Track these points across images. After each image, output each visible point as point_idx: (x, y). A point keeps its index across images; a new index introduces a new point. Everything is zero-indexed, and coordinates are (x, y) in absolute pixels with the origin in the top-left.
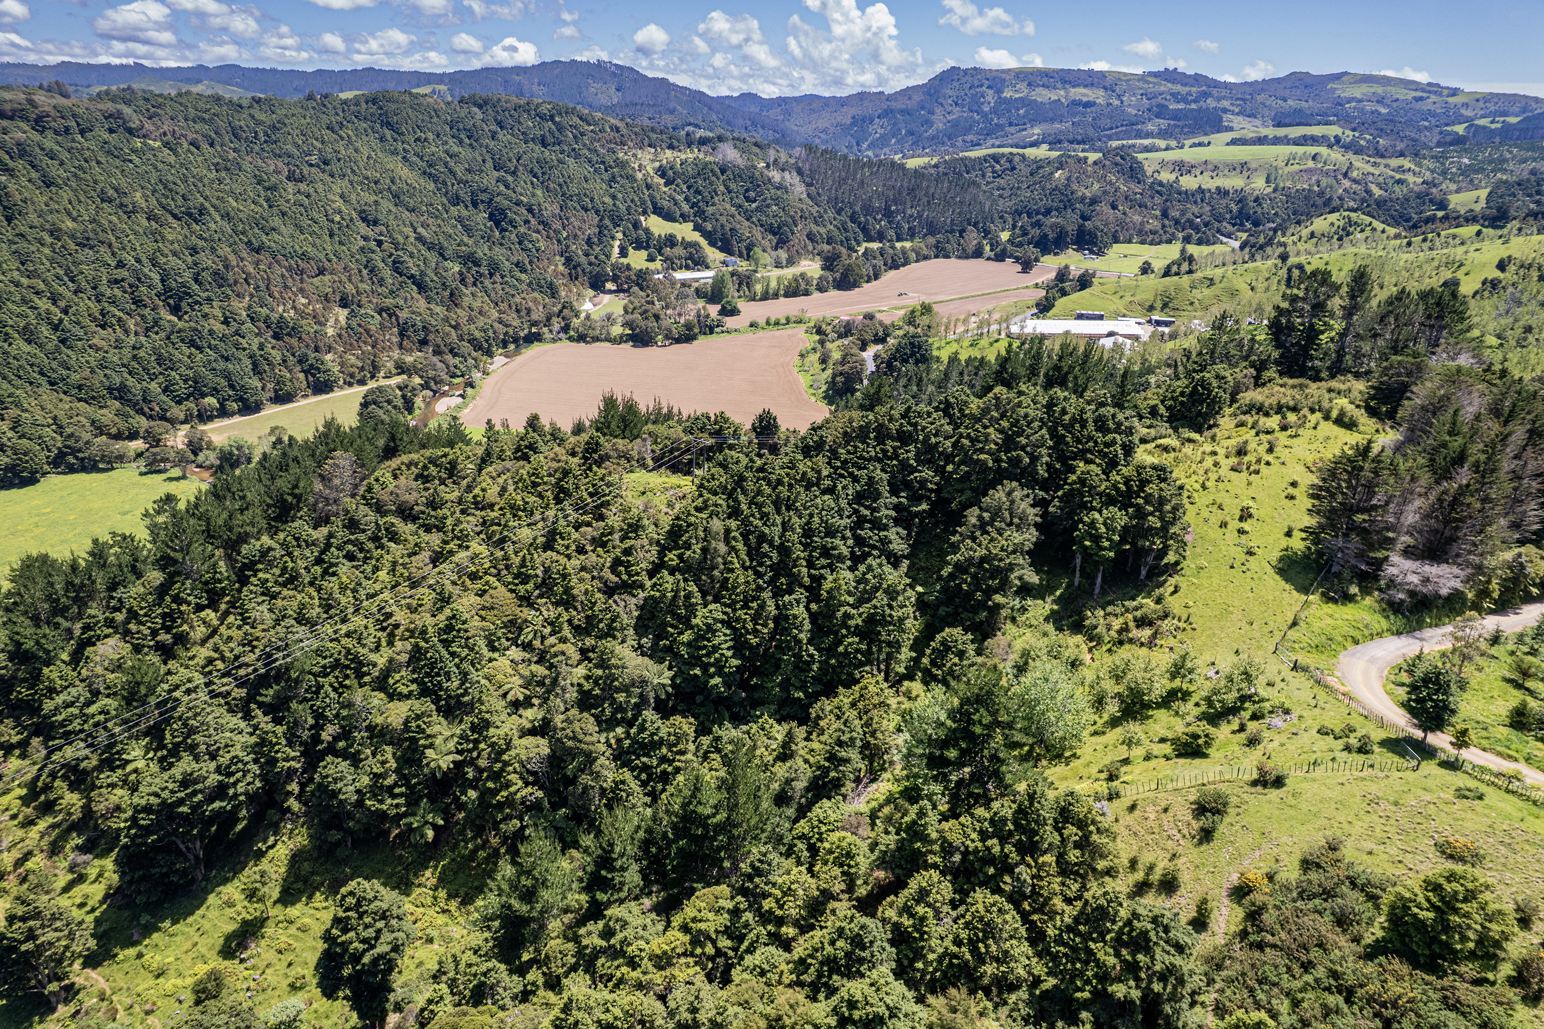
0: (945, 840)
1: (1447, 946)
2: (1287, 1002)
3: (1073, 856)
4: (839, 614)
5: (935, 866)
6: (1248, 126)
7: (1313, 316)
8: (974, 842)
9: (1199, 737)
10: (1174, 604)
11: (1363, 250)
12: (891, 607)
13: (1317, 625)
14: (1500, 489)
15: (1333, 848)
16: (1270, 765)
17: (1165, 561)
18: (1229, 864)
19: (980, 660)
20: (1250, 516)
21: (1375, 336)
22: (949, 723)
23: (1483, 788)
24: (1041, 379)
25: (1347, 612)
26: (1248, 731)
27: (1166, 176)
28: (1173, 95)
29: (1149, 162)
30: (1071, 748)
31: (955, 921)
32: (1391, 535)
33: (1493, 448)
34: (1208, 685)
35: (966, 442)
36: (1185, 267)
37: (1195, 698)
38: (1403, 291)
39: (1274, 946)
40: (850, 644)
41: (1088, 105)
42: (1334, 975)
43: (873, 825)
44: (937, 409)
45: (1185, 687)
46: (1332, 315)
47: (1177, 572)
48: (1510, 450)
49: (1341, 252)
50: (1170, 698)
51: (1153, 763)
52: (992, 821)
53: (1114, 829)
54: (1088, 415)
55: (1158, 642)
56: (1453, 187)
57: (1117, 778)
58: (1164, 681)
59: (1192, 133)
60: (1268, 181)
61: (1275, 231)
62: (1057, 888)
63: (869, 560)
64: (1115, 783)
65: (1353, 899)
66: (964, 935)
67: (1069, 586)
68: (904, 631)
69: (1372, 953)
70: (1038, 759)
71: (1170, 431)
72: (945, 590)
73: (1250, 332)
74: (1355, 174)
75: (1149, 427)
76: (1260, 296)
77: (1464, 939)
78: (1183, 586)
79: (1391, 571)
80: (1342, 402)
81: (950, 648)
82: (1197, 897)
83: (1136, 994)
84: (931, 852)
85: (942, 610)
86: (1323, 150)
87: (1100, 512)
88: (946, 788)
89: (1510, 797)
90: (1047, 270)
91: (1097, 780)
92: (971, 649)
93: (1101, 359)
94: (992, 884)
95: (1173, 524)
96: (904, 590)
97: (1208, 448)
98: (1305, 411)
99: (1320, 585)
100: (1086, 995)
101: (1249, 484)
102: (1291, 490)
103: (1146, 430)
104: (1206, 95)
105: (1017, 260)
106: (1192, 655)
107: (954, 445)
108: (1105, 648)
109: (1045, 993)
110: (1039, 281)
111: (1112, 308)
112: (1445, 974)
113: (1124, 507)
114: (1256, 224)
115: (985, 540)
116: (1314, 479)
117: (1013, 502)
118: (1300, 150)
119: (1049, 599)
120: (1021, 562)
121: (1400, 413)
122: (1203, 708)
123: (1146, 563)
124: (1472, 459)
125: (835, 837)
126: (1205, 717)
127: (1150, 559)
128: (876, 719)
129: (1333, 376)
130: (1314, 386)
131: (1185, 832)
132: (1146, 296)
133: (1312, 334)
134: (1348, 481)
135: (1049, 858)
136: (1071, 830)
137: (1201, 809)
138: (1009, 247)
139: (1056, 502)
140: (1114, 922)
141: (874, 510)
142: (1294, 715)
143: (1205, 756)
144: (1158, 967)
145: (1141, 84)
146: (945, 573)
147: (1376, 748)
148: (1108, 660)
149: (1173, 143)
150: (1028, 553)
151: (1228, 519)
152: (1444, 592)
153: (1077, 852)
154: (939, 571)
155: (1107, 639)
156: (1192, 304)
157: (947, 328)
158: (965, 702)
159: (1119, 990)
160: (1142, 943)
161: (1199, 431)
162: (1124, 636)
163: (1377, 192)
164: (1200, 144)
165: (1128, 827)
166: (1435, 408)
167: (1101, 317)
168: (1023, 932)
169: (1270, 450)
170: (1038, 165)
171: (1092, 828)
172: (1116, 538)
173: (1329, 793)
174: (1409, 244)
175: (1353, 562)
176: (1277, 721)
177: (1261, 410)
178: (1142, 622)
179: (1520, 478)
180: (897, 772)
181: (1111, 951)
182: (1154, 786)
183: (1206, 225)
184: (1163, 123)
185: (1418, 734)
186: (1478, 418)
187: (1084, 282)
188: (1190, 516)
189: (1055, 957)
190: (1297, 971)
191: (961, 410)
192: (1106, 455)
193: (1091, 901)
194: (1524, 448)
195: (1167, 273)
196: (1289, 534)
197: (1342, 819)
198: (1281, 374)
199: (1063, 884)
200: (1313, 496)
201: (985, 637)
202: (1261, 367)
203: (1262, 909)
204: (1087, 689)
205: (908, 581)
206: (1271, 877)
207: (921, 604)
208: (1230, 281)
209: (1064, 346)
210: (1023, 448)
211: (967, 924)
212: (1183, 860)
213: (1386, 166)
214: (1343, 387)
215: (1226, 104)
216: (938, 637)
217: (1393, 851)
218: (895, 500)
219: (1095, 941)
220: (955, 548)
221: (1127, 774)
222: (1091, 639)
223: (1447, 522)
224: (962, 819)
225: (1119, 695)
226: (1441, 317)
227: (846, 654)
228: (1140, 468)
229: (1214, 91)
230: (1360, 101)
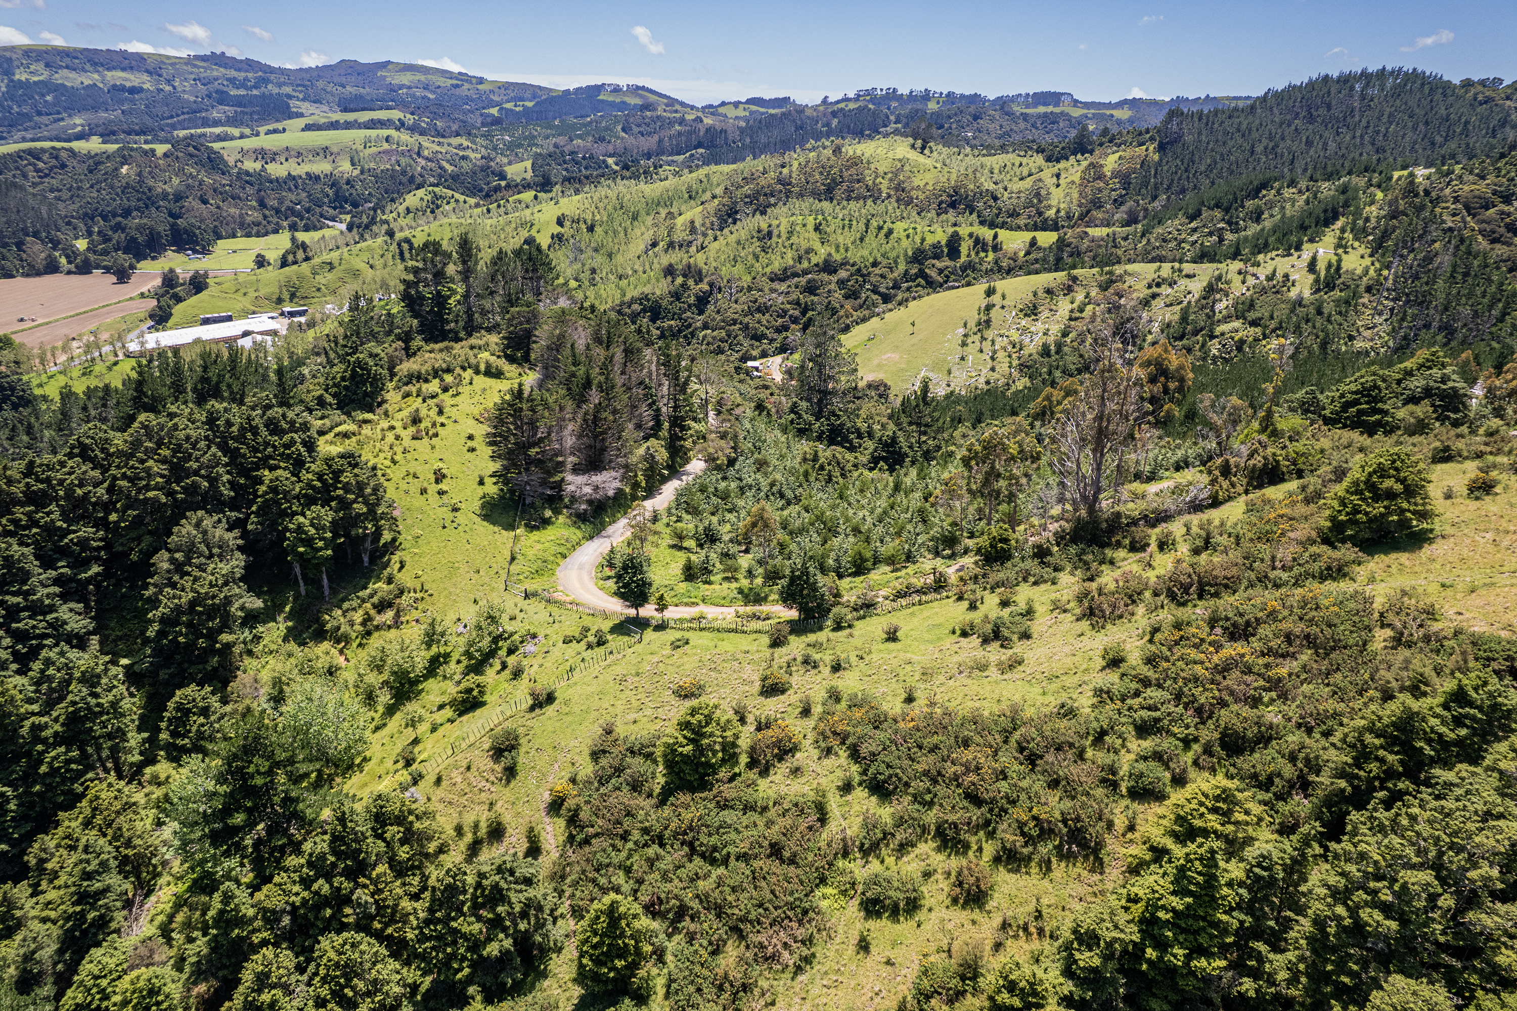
0: (265, 910)
1: (708, 765)
2: (621, 873)
3: (403, 853)
4: (24, 731)
5: (264, 943)
6: (317, 112)
7: (437, 284)
8: (299, 894)
9: (472, 690)
10: (405, 578)
11: (454, 219)
12: (95, 695)
13: (531, 553)
14: (621, 401)
15: (609, 732)
16: (539, 687)
17: (382, 541)
18: (538, 787)
19: (228, 708)
20: (444, 476)
21: (492, 293)
22: (223, 789)
23: (687, 635)
24: (190, 395)
25: (550, 534)
26: (510, 666)
27: (251, 165)
28: (228, 79)
29: (229, 151)
30: (359, 753)
31: (309, 984)
32: (560, 459)
33: (605, 368)
34: (462, 641)
35: (124, 483)
36: (300, 255)
37: (455, 656)
38: (501, 251)
39: (597, 835)
40: (54, 758)
41: (134, 90)
42: (645, 831)
43: (169, 941)
44: (71, 456)
45: (442, 650)
46: (452, 281)
47: (397, 548)
48: (617, 369)
49: (437, 223)
50: (435, 665)
51: (441, 731)
52: (310, 864)
53: (431, 809)
54: (257, 421)
55: (403, 619)
56: (505, 160)
57: (414, 760)
58: (423, 653)
59: (263, 120)
60: (353, 164)
61: (374, 209)
62: (400, 891)
63: (44, 653)
64: (414, 767)
65: (637, 764)
66: (324, 992)
67: (296, 599)
68: (123, 715)
69: (663, 800)
70: (331, 779)
71: (343, 417)
72: (158, 652)
73: (383, 307)
74: (426, 153)
75: (322, 418)
76: (379, 274)
77: (715, 753)
78: (407, 559)
79: (571, 488)
80: (485, 355)
81: (189, 711)
82: (523, 830)
83: (508, 943)
84: (254, 931)
85: (163, 674)
86: (392, 132)
87: (303, 515)
88: (243, 857)
89: (704, 633)
90: (151, 277)
91: (396, 771)
92: (214, 702)
93: (249, 360)
94: (335, 924)
95: (378, 505)
96: (106, 670)
97: (385, 424)
98: (458, 370)
99: (522, 519)
100: (467, 971)
101: (433, 447)
102: (470, 444)
103: (320, 422)
104: (265, 81)
105: (107, 270)
106: (439, 619)
107: (110, 490)
108: (355, 645)
109: (427, 995)
110: (144, 289)
111: (239, 306)
112: (712, 785)
113: (326, 503)
114: (355, 205)
115: (187, 582)
116: (486, 429)
117: (205, 532)
118: (373, 133)
119: (280, 619)
120: (237, 591)
121: (533, 356)
122: (465, 663)
123: (365, 550)
124: (595, 382)
125: (125, 983)
126: (469, 670)
127: (368, 544)
128: (125, 826)
129: (470, 335)
130: (457, 346)
131: (492, 778)
132: (272, 289)
133: (440, 300)
134: (514, 423)
135: (381, 868)
136: (393, 831)
137: (498, 752)
138: (92, 257)
139: (253, 518)
140: (465, 892)
141: (26, 594)
142: (541, 636)
143: (483, 704)
144: (517, 909)
145: (189, 68)
146: (151, 633)
147: (609, 637)
148: (363, 654)
149: (247, 131)
150: (241, 579)
151: (425, 485)
152: (611, 493)
153: (406, 848)
154: (143, 633)
155: (354, 635)
156: (319, 290)
157: (43, 361)
158: (230, 760)
159: (492, 949)
160: (497, 896)
161: (371, 410)
162: (370, 626)
163: (450, 168)
164: (275, 131)
165: (442, 800)
166: (556, 346)
167: (229, 319)
168: (384, 951)
169: (441, 412)
170: (95, 162)
171: (411, 818)
172: (329, 535)
173: (590, 689)
174: (489, 211)
175: (540, 490)
176: (529, 647)
177: (419, 377)
178: (381, 607)
179: (630, 389)
180: (175, 870)
181: (473, 919)
182: (450, 752)
183: (308, 210)
184: (230, 110)
185: (632, 612)
186: (588, 347)
187: (198, 284)
188: (391, 493)
189: (423, 957)
190: (619, 843)
191: (103, 450)
192: (289, 457)
193: (437, 885)
194: (625, 365)
195: (284, 263)
196: (481, 483)
197: (606, 705)
198: (426, 341)
199: (404, 884)
200: (491, 444)
201: (226, 683)
202: (406, 338)
203: (577, 810)
204: (353, 690)
205: (107, 658)
206: (573, 781)
207: (133, 677)
208: (348, 263)
209: (205, 356)
210: (196, 473)
211: (324, 980)
212: (500, 804)
213: (449, 145)
214: (481, 342)
215: (287, 90)
216: (171, 705)
217: (649, 712)
218: (53, 573)
219: (454, 919)
220: (154, 602)
221: (422, 752)
222: (338, 642)
223: (595, 437)
224: (277, 879)
225: (385, 683)
226: (535, 270)
227: (53, 771)
228: (328, 460)
229: (272, 77)
230: (409, 88)
